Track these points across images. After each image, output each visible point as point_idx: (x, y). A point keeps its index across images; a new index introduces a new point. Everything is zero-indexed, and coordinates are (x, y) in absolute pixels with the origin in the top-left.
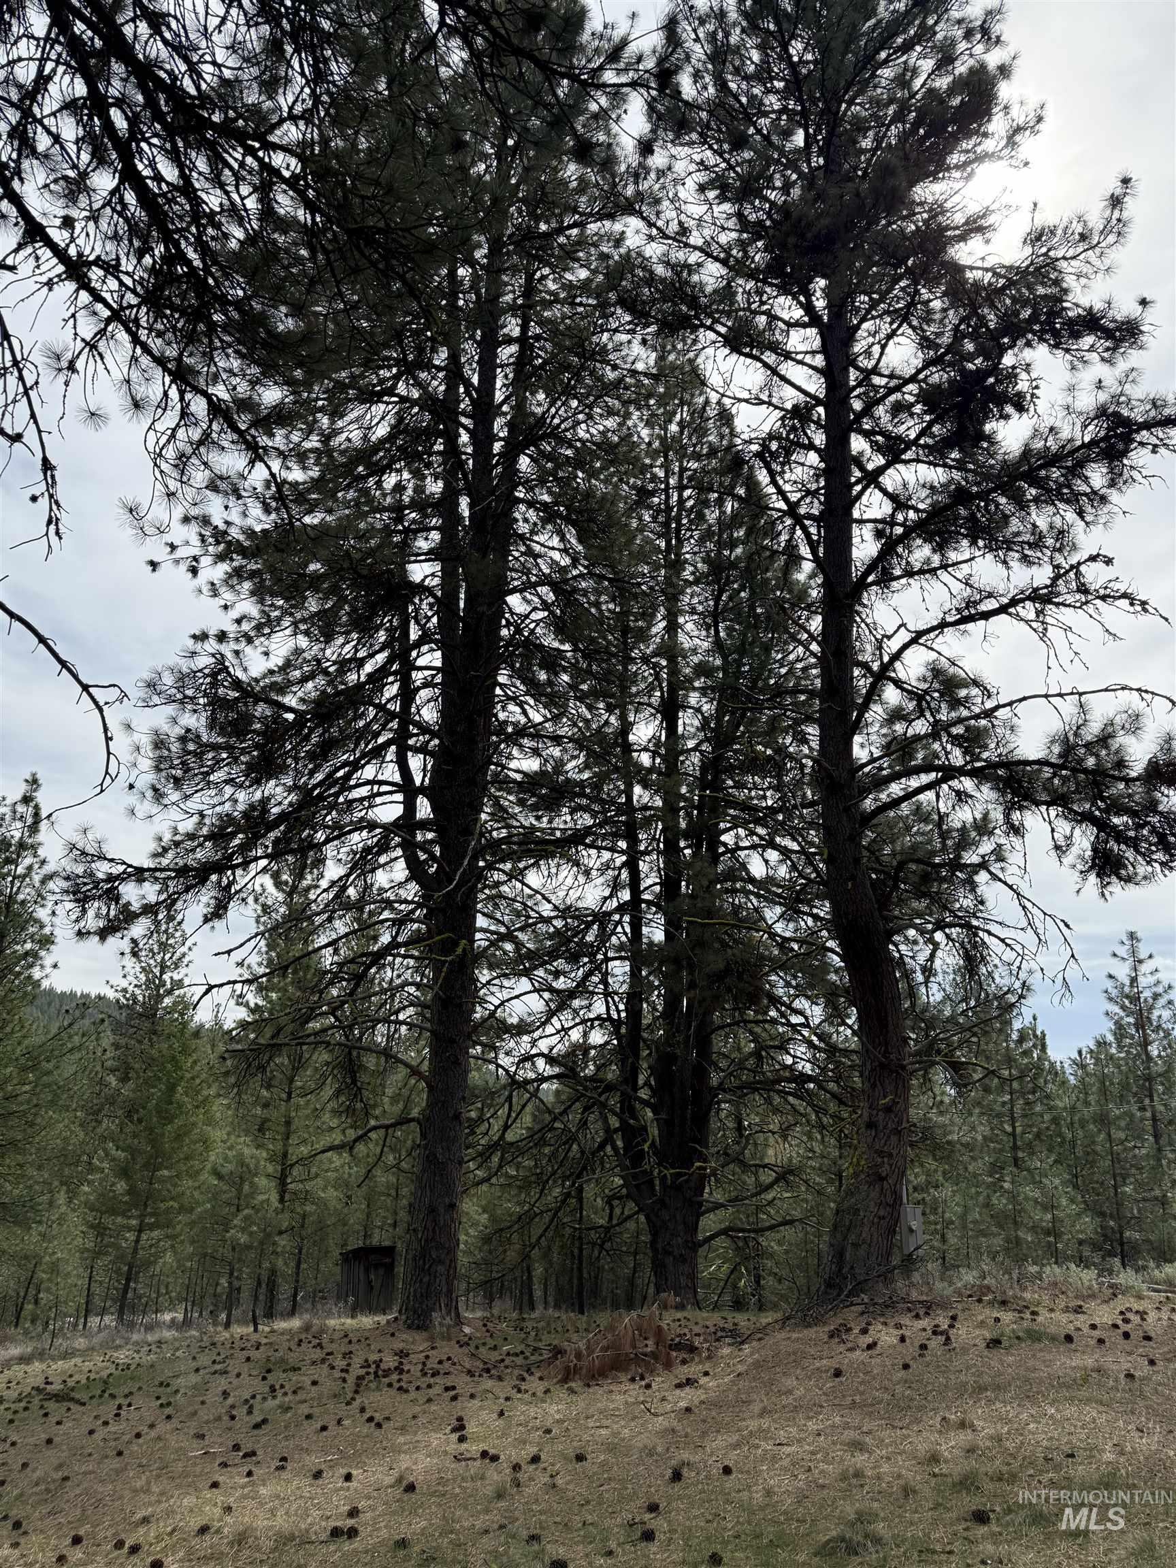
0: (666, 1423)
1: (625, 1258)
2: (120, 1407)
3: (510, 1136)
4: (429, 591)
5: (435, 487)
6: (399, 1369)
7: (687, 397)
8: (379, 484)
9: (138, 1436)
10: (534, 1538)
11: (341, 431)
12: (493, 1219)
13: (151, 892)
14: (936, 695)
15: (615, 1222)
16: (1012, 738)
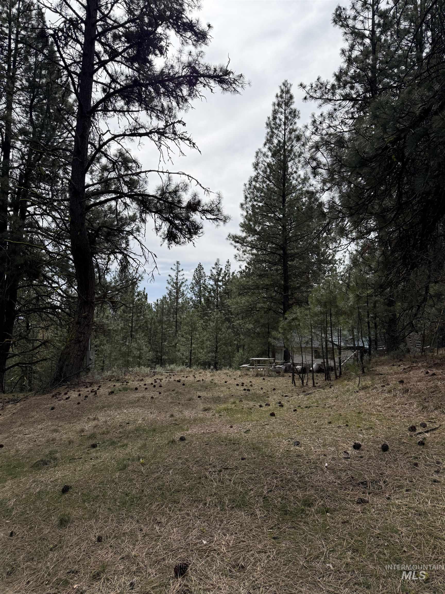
14: (120, 163)
16: (145, 185)
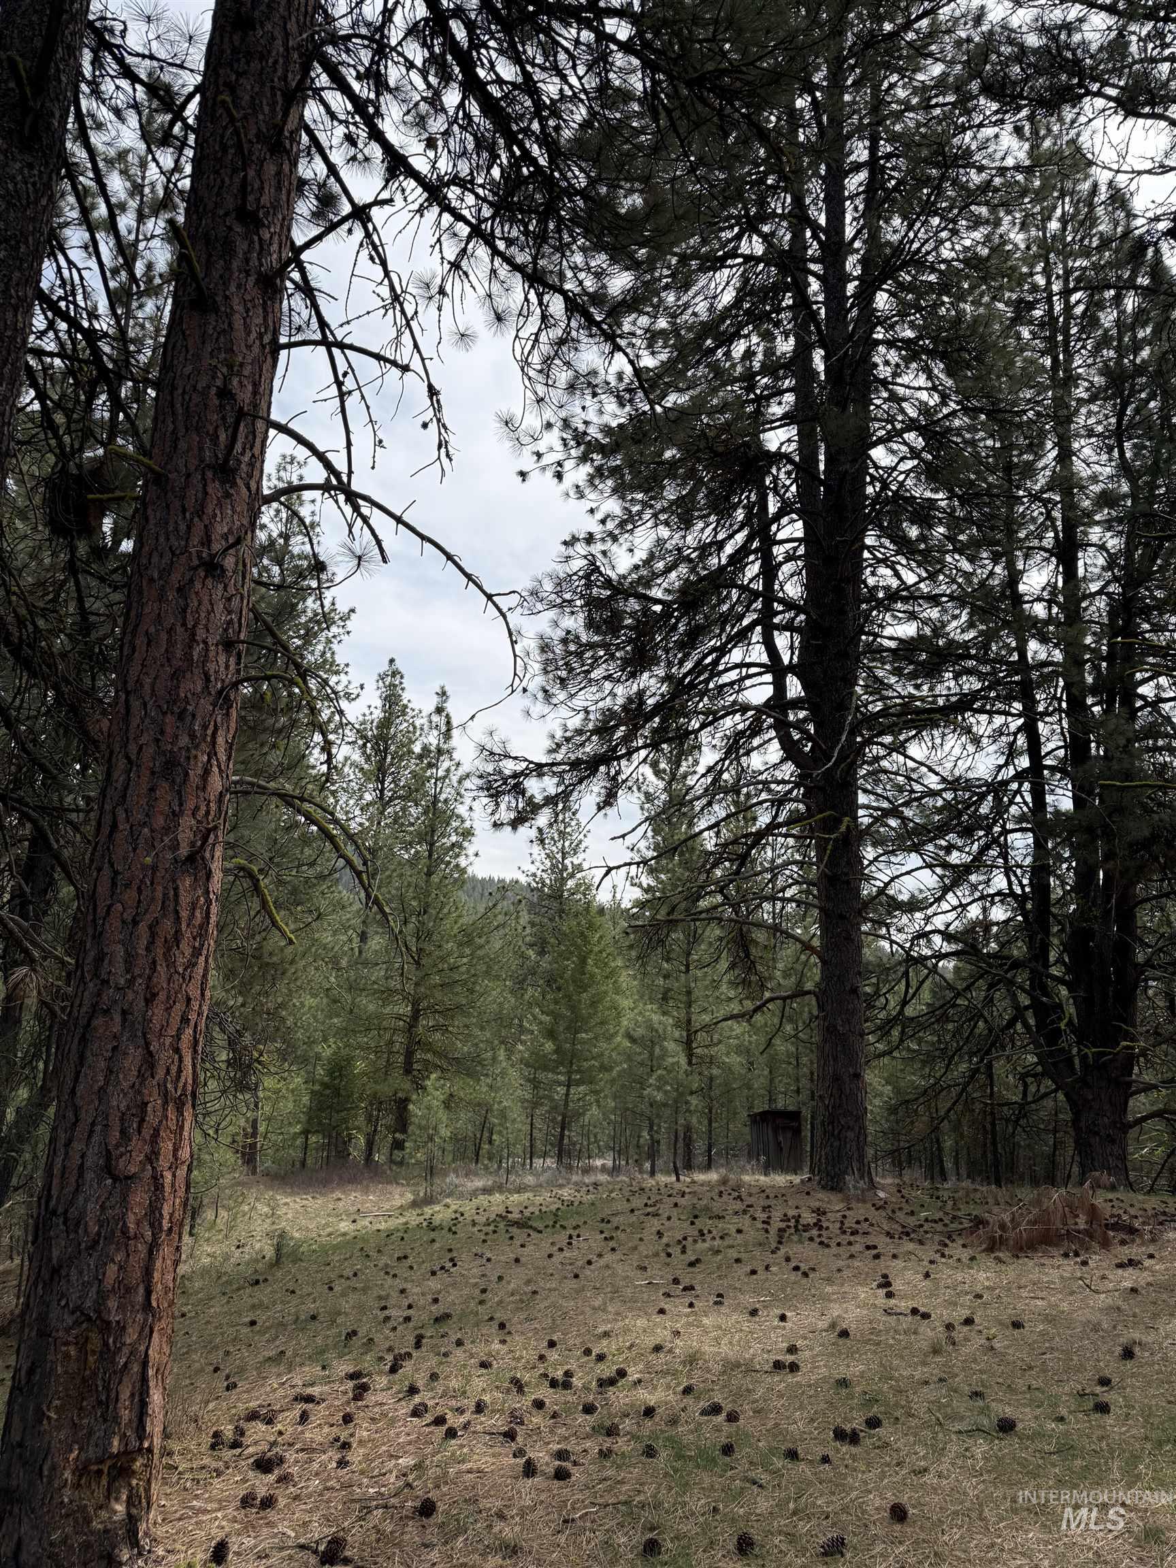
0: (1109, 1301)
1: (1043, 1136)
2: (570, 1237)
3: (909, 1011)
4: (787, 457)
5: (786, 346)
6: (818, 1225)
7: (1069, 185)
8: (728, 354)
9: (589, 1263)
10: (976, 1395)
11: (686, 306)
12: (897, 1090)
13: (550, 785)
15: (1030, 1099)
